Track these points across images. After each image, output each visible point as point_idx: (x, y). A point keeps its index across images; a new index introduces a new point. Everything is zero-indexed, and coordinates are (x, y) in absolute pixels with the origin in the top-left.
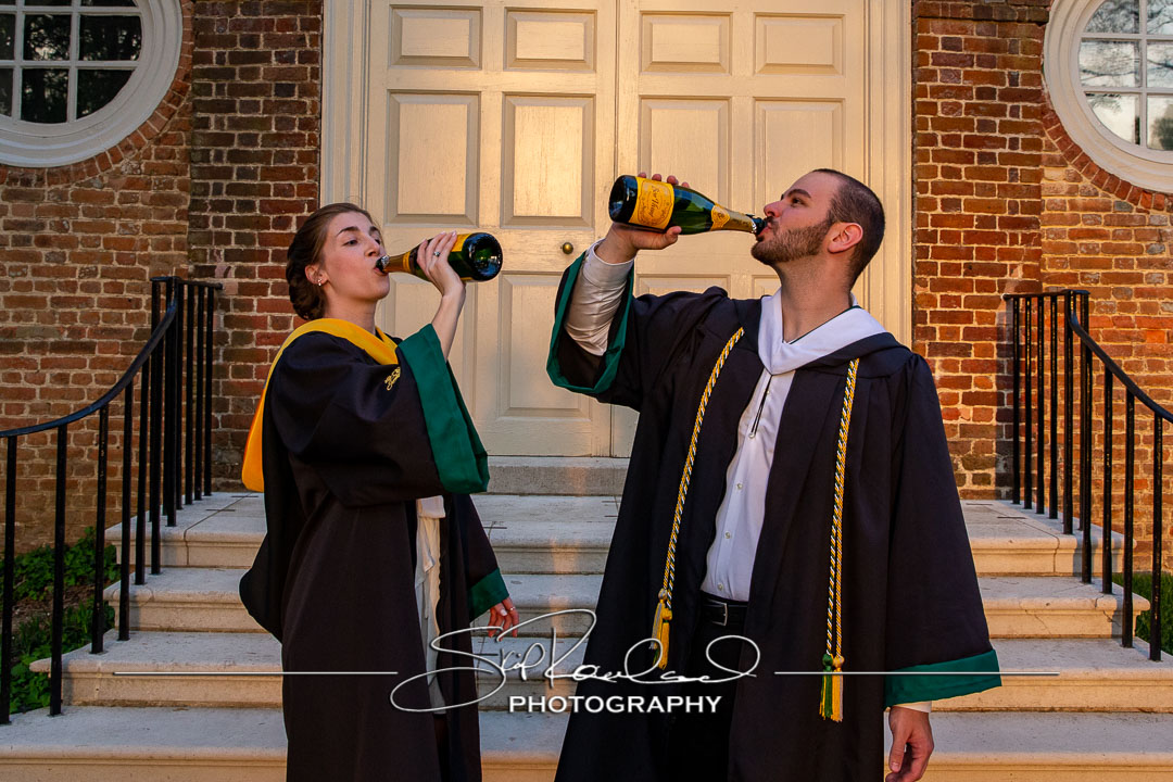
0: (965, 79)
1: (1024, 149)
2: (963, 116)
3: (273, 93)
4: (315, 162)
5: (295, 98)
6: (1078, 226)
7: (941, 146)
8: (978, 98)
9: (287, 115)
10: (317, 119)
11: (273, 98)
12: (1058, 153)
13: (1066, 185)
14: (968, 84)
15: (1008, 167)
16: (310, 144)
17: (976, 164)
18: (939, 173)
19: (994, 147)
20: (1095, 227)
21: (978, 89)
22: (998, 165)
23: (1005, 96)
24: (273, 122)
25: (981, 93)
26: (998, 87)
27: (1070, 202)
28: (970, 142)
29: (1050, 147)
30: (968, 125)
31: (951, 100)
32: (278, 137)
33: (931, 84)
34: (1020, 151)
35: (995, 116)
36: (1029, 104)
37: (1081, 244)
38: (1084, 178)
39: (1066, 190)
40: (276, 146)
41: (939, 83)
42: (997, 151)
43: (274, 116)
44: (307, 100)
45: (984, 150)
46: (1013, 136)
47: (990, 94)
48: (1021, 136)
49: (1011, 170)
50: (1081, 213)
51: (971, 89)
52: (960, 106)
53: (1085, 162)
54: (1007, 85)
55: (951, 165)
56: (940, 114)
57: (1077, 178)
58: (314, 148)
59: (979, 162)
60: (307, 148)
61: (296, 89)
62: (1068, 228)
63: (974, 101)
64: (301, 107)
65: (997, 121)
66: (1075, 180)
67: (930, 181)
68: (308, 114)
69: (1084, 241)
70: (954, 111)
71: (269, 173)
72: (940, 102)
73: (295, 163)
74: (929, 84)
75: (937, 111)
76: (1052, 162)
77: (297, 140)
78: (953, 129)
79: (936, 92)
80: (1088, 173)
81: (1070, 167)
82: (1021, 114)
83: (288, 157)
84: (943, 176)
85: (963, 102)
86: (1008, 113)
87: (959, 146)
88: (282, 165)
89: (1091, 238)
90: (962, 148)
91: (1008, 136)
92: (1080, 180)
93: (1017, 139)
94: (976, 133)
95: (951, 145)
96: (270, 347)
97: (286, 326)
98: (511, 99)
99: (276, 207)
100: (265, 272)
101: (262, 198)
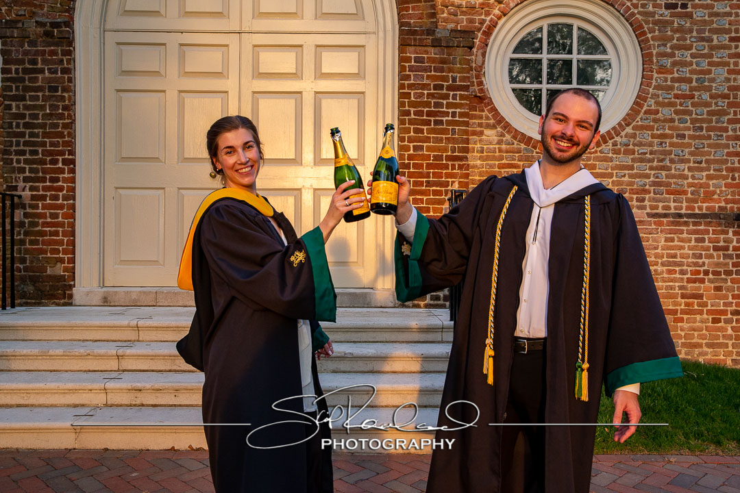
0: (427, 79)
1: (459, 117)
2: (426, 99)
3: (47, 91)
4: (71, 129)
5: (59, 93)
6: (503, 162)
7: (413, 116)
8: (434, 90)
9: (55, 103)
10: (72, 105)
11: (47, 94)
12: (492, 121)
13: (496, 139)
14: (428, 82)
15: (451, 128)
16: (68, 119)
17: (432, 126)
18: (412, 131)
19: (443, 117)
20: (513, 162)
21: (434, 85)
22: (445, 126)
23: (449, 88)
24: (48, 107)
25: (436, 87)
26: (445, 84)
27: (499, 148)
28: (429, 114)
29: (487, 118)
30: (428, 104)
31: (418, 91)
32: (51, 115)
33: (408, 82)
34: (457, 119)
35: (444, 99)
36: (463, 93)
37: (504, 172)
38: (507, 135)
39: (496, 141)
40: (50, 120)
41: (412, 82)
42: (444, 119)
43: (48, 104)
44: (66, 95)
45: (437, 118)
46: (454, 110)
47: (441, 87)
48: (458, 110)
49: (452, 129)
50: (504, 155)
51: (430, 84)
52: (424, 94)
53: (507, 126)
54: (451, 82)
55: (418, 127)
56: (413, 99)
57: (502, 135)
58: (70, 121)
59: (434, 125)
60: (66, 121)
61: (60, 88)
62: (497, 163)
63: (432, 91)
64: (63, 98)
65: (445, 102)
66: (501, 136)
67: (406, 136)
68: (67, 102)
69: (506, 170)
70: (420, 97)
71: (46, 135)
72: (412, 92)
73: (60, 129)
74: (406, 82)
75: (410, 97)
76: (488, 126)
77: (61, 116)
78: (419, 107)
79: (411, 86)
80: (509, 132)
81: (499, 129)
82: (458, 98)
83: (56, 126)
84: (414, 132)
85: (425, 92)
86: (451, 98)
87: (423, 116)
88: (53, 130)
89: (510, 168)
90: (425, 117)
91: (450, 111)
92: (504, 136)
93: (456, 112)
94: (432, 109)
95: (418, 116)
96: (49, 229)
97: (58, 218)
98: (182, 94)
99: (50, 153)
100: (45, 189)
101: (42, 148)
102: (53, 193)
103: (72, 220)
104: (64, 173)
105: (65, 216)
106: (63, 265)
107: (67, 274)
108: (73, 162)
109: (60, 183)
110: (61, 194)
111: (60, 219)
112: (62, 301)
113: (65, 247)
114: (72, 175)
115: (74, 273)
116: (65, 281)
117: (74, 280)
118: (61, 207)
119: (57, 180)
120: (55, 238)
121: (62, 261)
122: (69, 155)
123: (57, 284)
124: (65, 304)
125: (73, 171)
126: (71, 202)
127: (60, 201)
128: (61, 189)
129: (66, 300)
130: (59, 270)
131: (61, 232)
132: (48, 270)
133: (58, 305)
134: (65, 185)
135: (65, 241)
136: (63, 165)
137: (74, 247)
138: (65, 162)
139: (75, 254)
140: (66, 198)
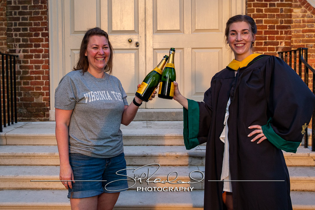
4: (47, 14)
7: (256, 2)
15: (280, 8)
18: (255, 11)
19: (275, 1)
22: (276, 7)
27: (303, 20)
32: (34, 6)
34: (284, 2)
37: (306, 35)
38: (308, 11)
40: (34, 9)
42: (276, 3)
45: (271, 2)
55: (259, 8)
58: (46, 10)
59: (269, 7)
60: (44, 10)
62: (302, 29)
67: (252, 14)
69: (307, 33)
71: (32, 19)
73: (40, 15)
77: (41, 7)
83: (38, 13)
84: (257, 12)
88: (36, 16)
90: (263, 2)
92: (306, 12)
95: (259, 1)
96: (34, 75)
97: (39, 68)
99: (34, 30)
100: (32, 51)
101: (30, 27)
102: (37, 53)
103: (48, 70)
104: (43, 42)
105: (44, 67)
106: (43, 97)
107: (46, 102)
108: (47, 35)
109: (41, 48)
110: (41, 54)
111: (41, 69)
112: (43, 118)
113: (44, 86)
114: (47, 42)
115: (50, 101)
116: (44, 106)
117: (50, 106)
118: (41, 62)
119: (39, 46)
120: (38, 80)
121: (42, 94)
122: (45, 30)
123: (40, 108)
124: (45, 120)
125: (47, 40)
126: (47, 59)
127: (41, 59)
128: (41, 51)
129: (46, 118)
130: (41, 100)
131: (41, 77)
132: (35, 100)
133: (41, 120)
134: (44, 49)
135: (44, 82)
136: (42, 36)
137: (49, 86)
138: (43, 35)
139: (49, 90)
140: (44, 56)
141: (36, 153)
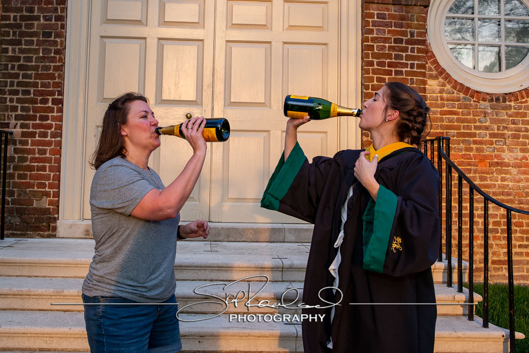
0: (388, 34)
1: (417, 69)
2: (387, 52)
3: (41, 36)
4: (62, 71)
5: (52, 38)
6: (444, 109)
7: (376, 67)
8: (394, 43)
9: (48, 47)
10: (63, 49)
11: (41, 39)
12: (434, 73)
13: (438, 88)
14: (389, 36)
15: (409, 78)
16: (59, 62)
17: (393, 76)
18: (375, 80)
19: (403, 68)
20: (453, 109)
21: (395, 39)
22: (404, 76)
23: (408, 42)
24: (41, 51)
25: (396, 41)
26: (404, 38)
27: (440, 97)
28: (390, 65)
29: (430, 70)
30: (389, 56)
31: (381, 44)
32: (43, 58)
33: (371, 36)
34: (415, 70)
35: (403, 52)
36: (420, 47)
37: (446, 118)
38: (447, 85)
39: (438, 91)
40: (42, 62)
41: (375, 35)
42: (404, 70)
43: (41, 48)
44: (58, 40)
45: (397, 69)
46: (412, 62)
47: (401, 41)
48: (416, 62)
49: (411, 79)
50: (446, 102)
51: (391, 38)
52: (385, 47)
53: (448, 77)
54: (409, 37)
55: (381, 76)
56: (375, 51)
57: (444, 85)
58: (61, 64)
59: (395, 75)
60: (58, 64)
61: (53, 34)
62: (439, 110)
63: (393, 44)
64: (55, 43)
65: (404, 54)
66: (443, 86)
67: (370, 84)
68: (59, 47)
69: (447, 116)
70: (382, 50)
71: (38, 76)
72: (375, 45)
73: (51, 71)
74: (370, 36)
75: (374, 49)
76: (432, 77)
77: (53, 60)
78: (381, 58)
79: (373, 40)
80: (449, 82)
81: (440, 80)
82: (416, 51)
83: (48, 68)
84: (377, 81)
85: (387, 45)
86: (409, 51)
87: (385, 67)
88: (45, 72)
89: (451, 114)
90: (387, 68)
91: (409, 62)
92: (445, 86)
93: (414, 64)
94: (393, 60)
95: (381, 66)
96: (37, 164)
97: (45, 154)
98: (162, 41)
99: (41, 93)
100: (35, 126)
101: (34, 89)
102: (42, 130)
103: (59, 156)
104: (53, 112)
105: (53, 152)
106: (48, 199)
107: (52, 207)
108: (61, 102)
109: (49, 122)
110: (49, 131)
111: (48, 155)
112: (46, 233)
113: (51, 181)
114: (60, 114)
115: (58, 206)
116: (50, 214)
117: (58, 213)
118: (49, 144)
119: (47, 118)
120: (42, 173)
121: (47, 194)
122: (58, 95)
123: (42, 216)
124: (49, 236)
125: (61, 110)
126: (59, 139)
127: (49, 138)
128: (49, 127)
129: (50, 232)
130: (45, 203)
131: (48, 167)
132: (35, 203)
133: (43, 237)
134: (54, 123)
135: (52, 176)
136: (52, 104)
137: (59, 181)
138: (55, 102)
139: (59, 189)
140: (54, 135)
141: (32, 289)
